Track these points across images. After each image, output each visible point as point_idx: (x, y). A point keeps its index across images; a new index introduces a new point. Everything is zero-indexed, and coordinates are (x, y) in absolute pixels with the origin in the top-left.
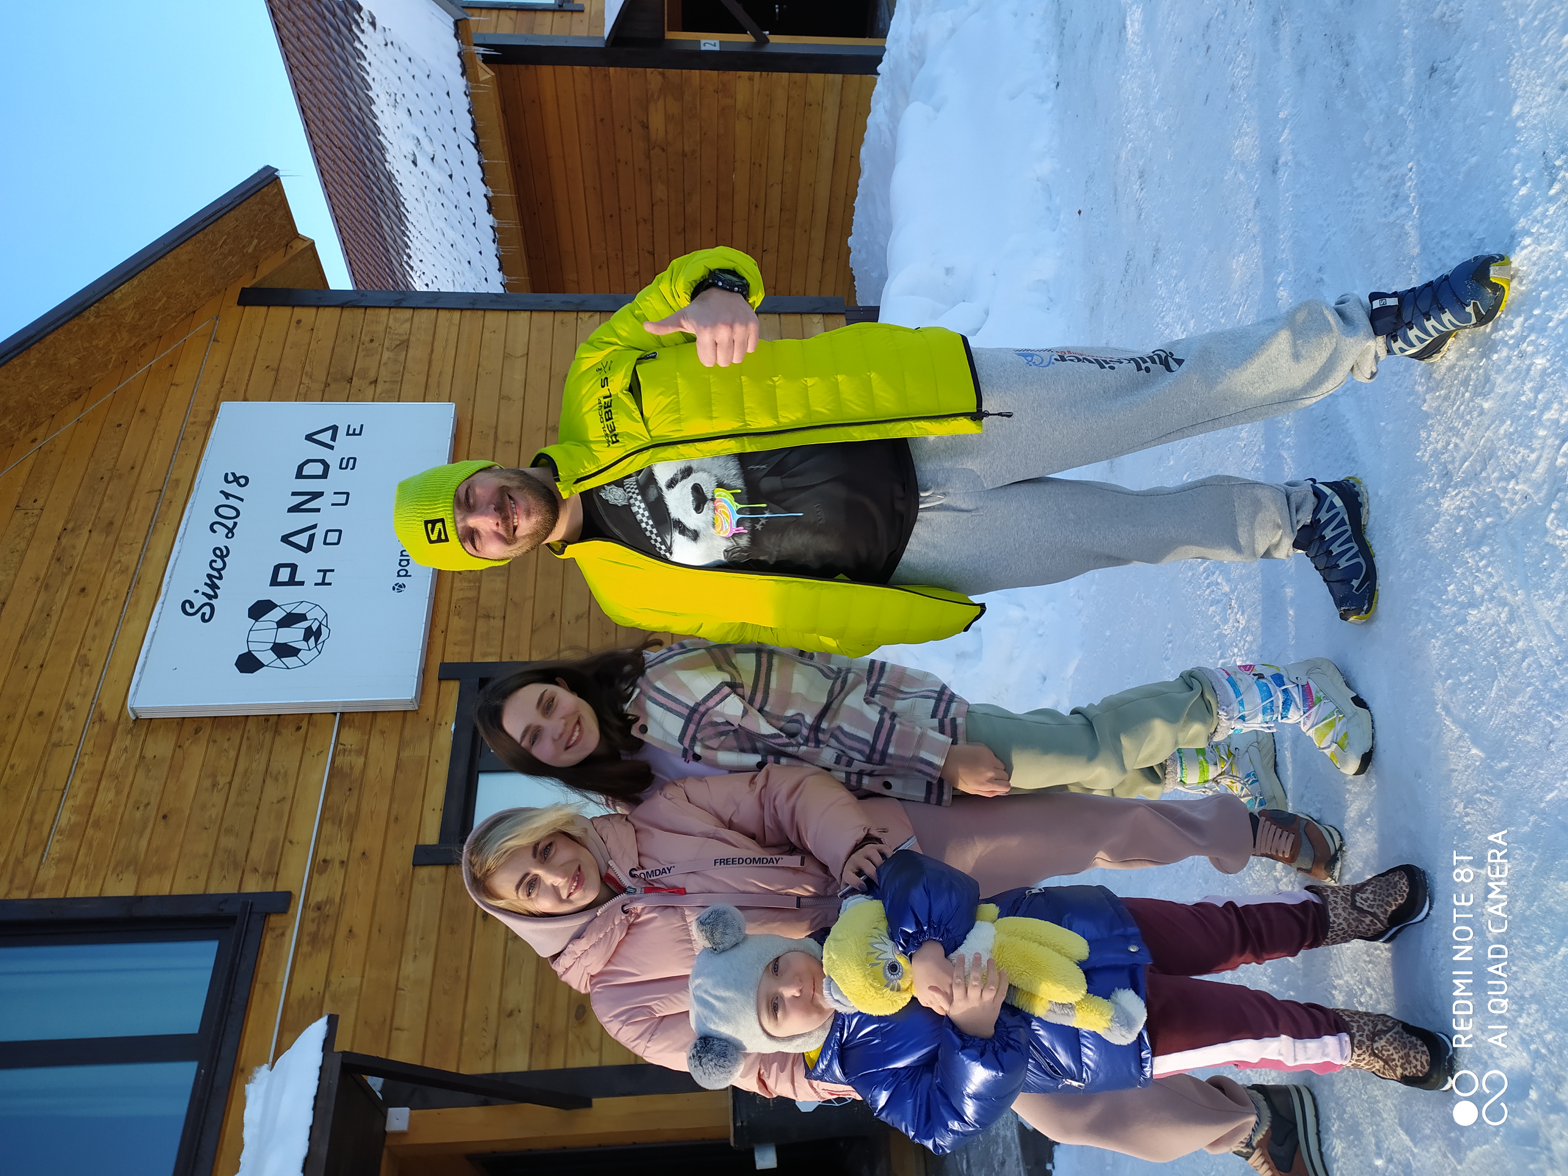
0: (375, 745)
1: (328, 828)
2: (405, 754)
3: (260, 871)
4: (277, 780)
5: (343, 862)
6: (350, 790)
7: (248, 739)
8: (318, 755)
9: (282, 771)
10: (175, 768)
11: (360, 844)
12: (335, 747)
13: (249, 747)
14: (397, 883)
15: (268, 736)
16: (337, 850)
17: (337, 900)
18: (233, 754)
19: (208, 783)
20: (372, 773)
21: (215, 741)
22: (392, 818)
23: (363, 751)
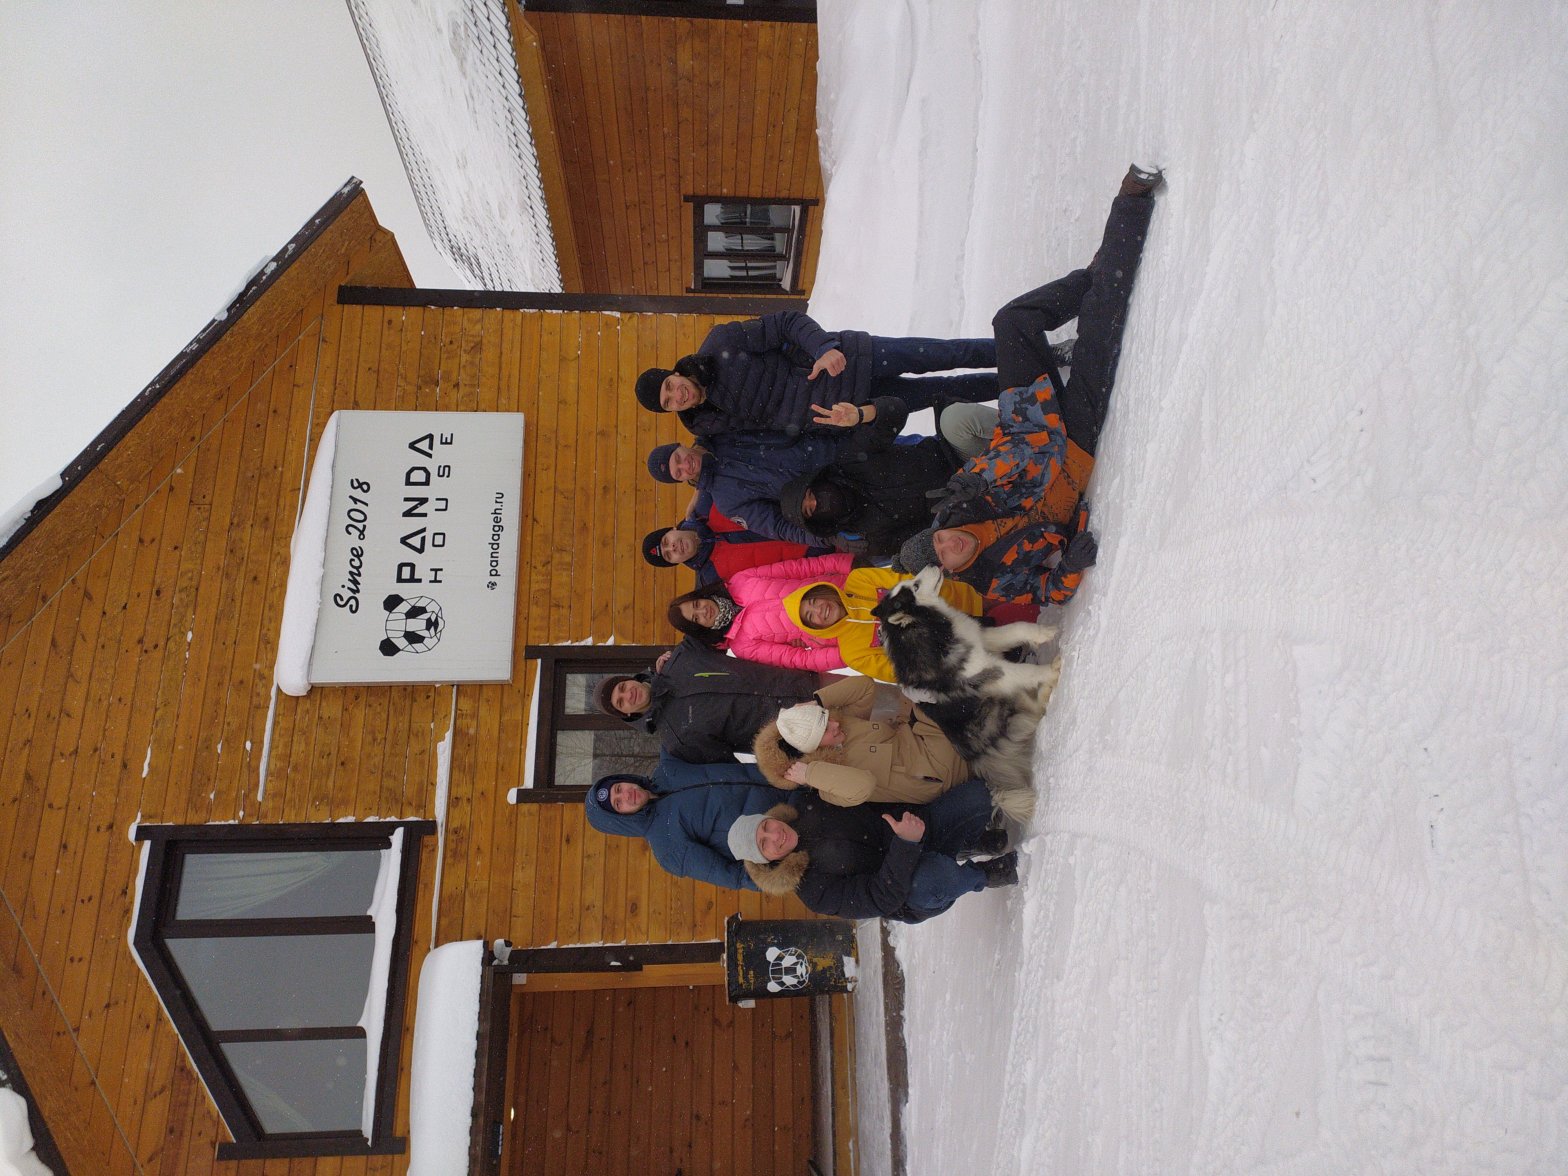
0: (483, 712)
1: (456, 773)
2: (505, 718)
3: (414, 804)
4: (417, 736)
5: (469, 799)
6: (469, 745)
7: (393, 704)
8: (444, 718)
9: (420, 730)
10: (346, 727)
11: (480, 786)
12: (456, 712)
13: (395, 711)
14: (507, 815)
15: (408, 703)
16: (464, 791)
17: (467, 826)
18: (384, 716)
19: (370, 738)
20: (483, 732)
21: (370, 706)
22: (500, 768)
23: (475, 715)
